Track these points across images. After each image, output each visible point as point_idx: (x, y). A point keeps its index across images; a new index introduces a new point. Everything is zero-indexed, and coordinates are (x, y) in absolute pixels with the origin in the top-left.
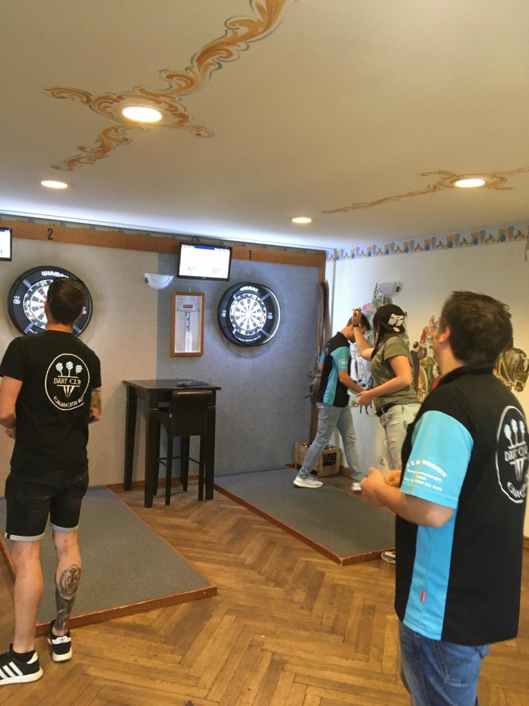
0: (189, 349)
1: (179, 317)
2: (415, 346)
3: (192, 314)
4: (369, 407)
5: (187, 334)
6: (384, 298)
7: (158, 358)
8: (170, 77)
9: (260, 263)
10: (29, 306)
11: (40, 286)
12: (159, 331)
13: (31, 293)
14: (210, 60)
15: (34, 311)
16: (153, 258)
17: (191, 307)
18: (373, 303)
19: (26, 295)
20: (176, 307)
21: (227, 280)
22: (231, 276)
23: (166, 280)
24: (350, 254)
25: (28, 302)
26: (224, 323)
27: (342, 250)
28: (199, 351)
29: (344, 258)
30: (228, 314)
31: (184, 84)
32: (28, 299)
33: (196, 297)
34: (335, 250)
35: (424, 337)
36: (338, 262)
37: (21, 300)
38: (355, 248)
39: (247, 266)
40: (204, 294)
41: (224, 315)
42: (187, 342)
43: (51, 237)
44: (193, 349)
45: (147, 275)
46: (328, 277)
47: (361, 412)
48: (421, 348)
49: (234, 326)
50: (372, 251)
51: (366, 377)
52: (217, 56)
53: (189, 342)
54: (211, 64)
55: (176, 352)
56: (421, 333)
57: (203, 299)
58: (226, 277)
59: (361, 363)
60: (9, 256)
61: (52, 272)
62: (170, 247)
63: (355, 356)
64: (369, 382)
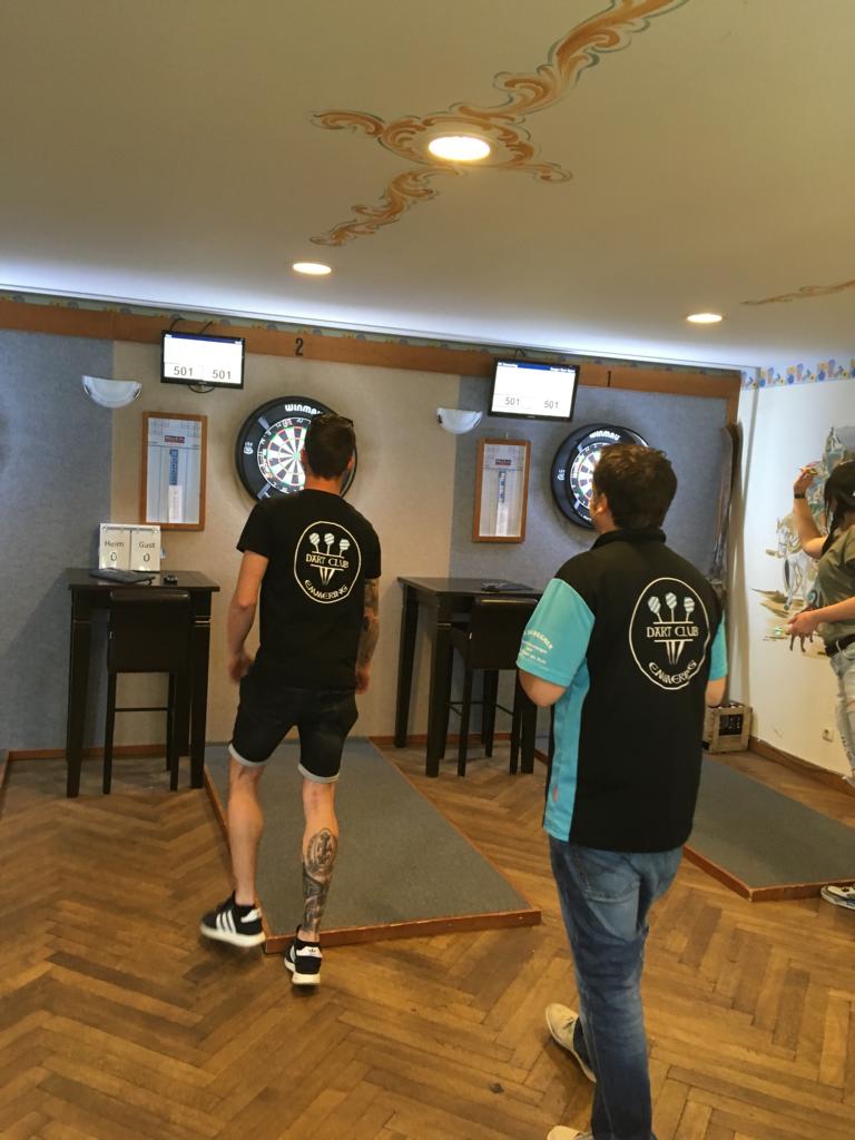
0: (502, 531)
1: (488, 477)
3: (509, 474)
5: (499, 507)
6: (846, 452)
7: (453, 544)
8: (510, 84)
9: (625, 392)
10: (266, 457)
11: (282, 428)
12: (456, 502)
13: (269, 438)
14: (579, 52)
15: (272, 465)
16: (452, 384)
17: (508, 462)
18: (824, 460)
19: (262, 441)
20: (485, 464)
21: (569, 420)
22: (575, 413)
23: (470, 420)
24: (784, 377)
25: (264, 451)
26: (560, 490)
27: (771, 370)
28: (519, 535)
29: (774, 383)
30: (567, 475)
31: (531, 94)
32: (265, 446)
33: (517, 448)
34: (758, 370)
36: (761, 390)
37: (255, 448)
38: (795, 366)
39: (604, 398)
40: (529, 443)
41: (561, 477)
42: (501, 520)
43: (301, 351)
44: (509, 531)
45: (441, 411)
46: (743, 416)
47: (791, 648)
49: (577, 495)
50: (826, 371)
52: (593, 44)
53: (502, 521)
54: (580, 58)
55: (481, 535)
57: (529, 450)
58: (567, 415)
59: (795, 565)
60: (239, 382)
61: (300, 406)
62: (478, 366)
63: (785, 552)
64: (810, 598)
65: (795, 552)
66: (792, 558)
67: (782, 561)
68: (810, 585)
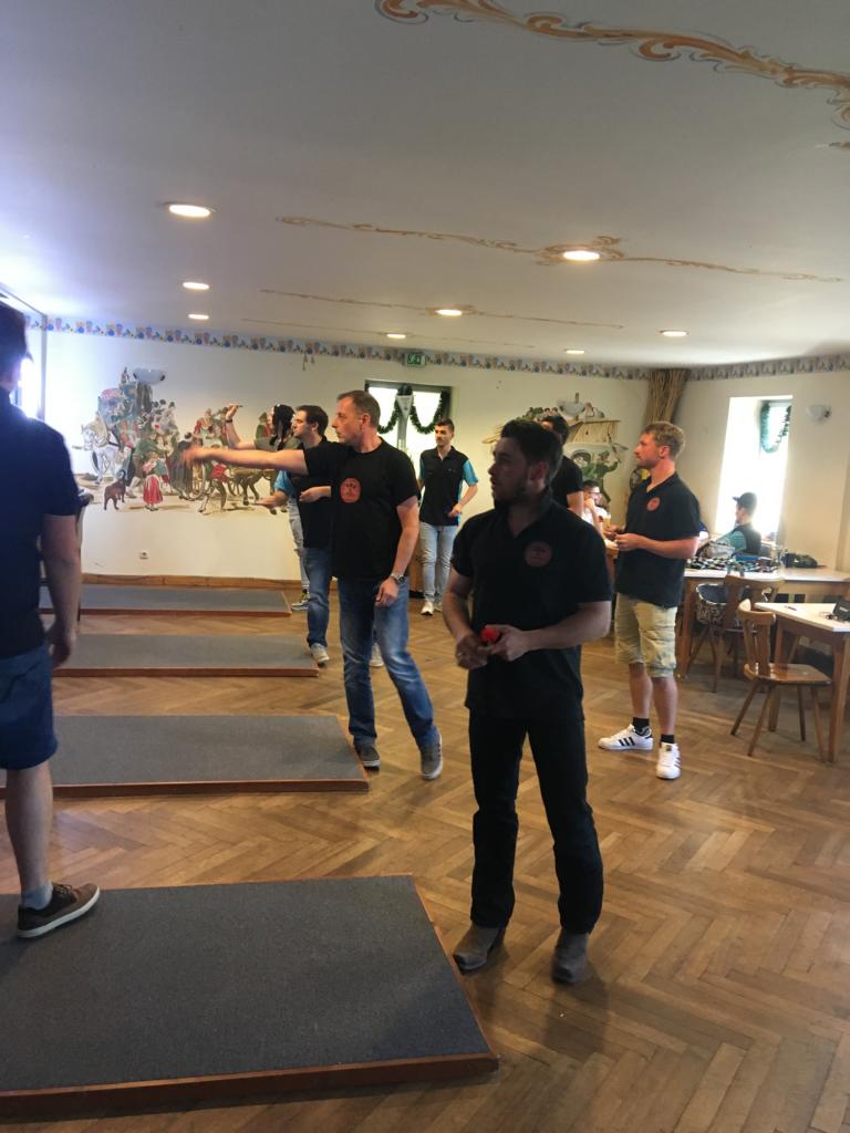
2: (189, 436)
4: (119, 503)
6: (139, 384)
18: (121, 388)
24: (74, 327)
29: (63, 329)
34: (45, 317)
35: (199, 427)
36: (50, 334)
47: (105, 508)
48: (195, 439)
51: (112, 469)
56: (195, 424)
59: (103, 455)
63: (91, 446)
64: (119, 474)
65: (100, 446)
66: (98, 451)
67: (90, 453)
68: (118, 467)
